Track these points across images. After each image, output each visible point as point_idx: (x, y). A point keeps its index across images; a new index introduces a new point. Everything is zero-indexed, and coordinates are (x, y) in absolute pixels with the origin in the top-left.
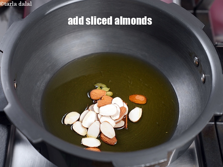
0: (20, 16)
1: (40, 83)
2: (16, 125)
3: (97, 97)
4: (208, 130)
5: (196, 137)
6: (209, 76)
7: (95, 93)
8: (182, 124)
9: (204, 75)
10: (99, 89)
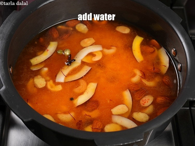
6: (185, 65)
9: (180, 65)
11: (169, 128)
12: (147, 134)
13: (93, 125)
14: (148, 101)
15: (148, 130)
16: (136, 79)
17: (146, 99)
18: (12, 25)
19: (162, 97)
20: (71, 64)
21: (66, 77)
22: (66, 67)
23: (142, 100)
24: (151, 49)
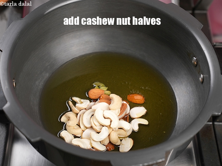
0: (19, 15)
1: (39, 82)
2: (15, 124)
3: (95, 96)
4: (206, 130)
5: (194, 137)
6: (207, 76)
7: (93, 92)
8: (180, 124)
9: (202, 76)
10: (97, 88)
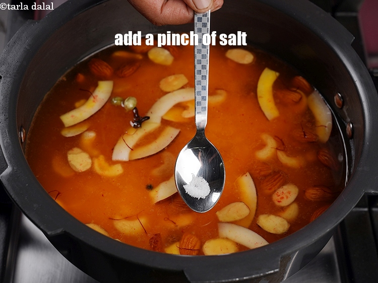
9: (351, 125)
11: (329, 247)
12: (287, 258)
13: (182, 242)
14: (288, 195)
15: (289, 252)
16: (265, 154)
17: (285, 192)
18: (25, 48)
19: (317, 188)
20: (142, 125)
21: (132, 150)
22: (132, 131)
23: (277, 194)
24: (294, 96)
